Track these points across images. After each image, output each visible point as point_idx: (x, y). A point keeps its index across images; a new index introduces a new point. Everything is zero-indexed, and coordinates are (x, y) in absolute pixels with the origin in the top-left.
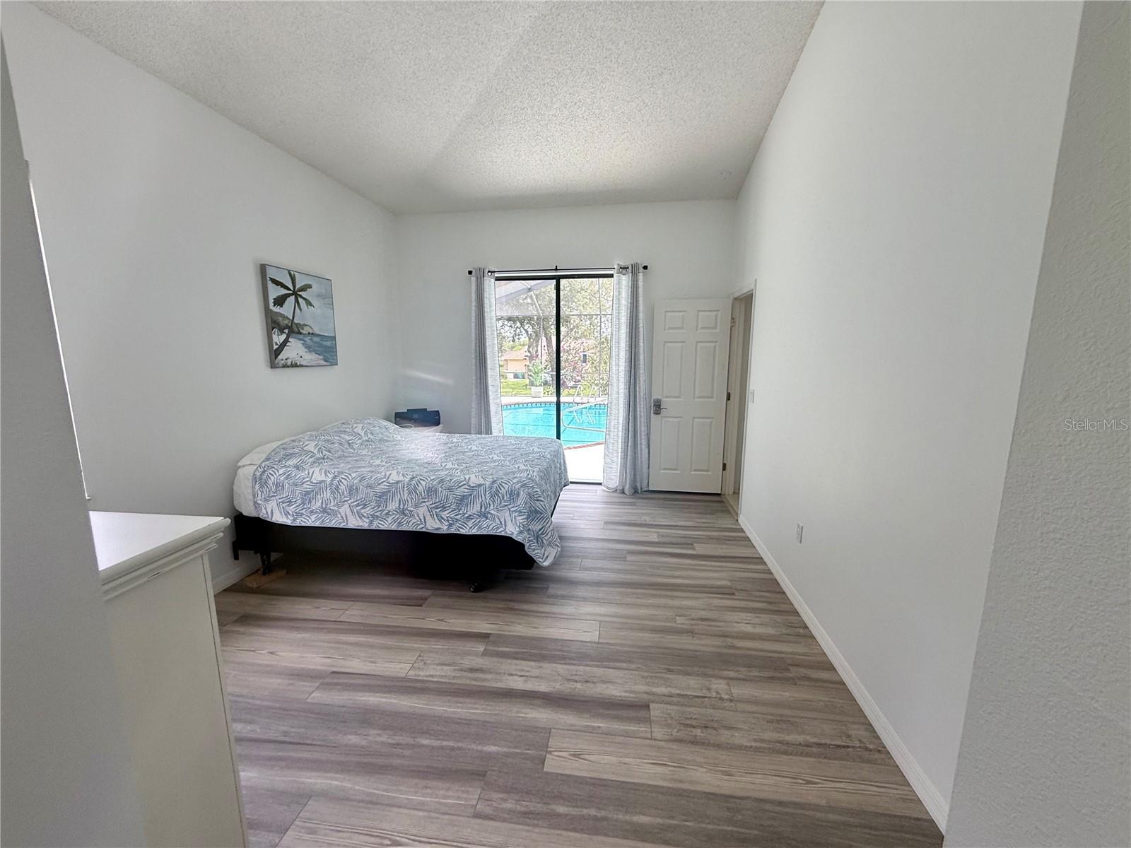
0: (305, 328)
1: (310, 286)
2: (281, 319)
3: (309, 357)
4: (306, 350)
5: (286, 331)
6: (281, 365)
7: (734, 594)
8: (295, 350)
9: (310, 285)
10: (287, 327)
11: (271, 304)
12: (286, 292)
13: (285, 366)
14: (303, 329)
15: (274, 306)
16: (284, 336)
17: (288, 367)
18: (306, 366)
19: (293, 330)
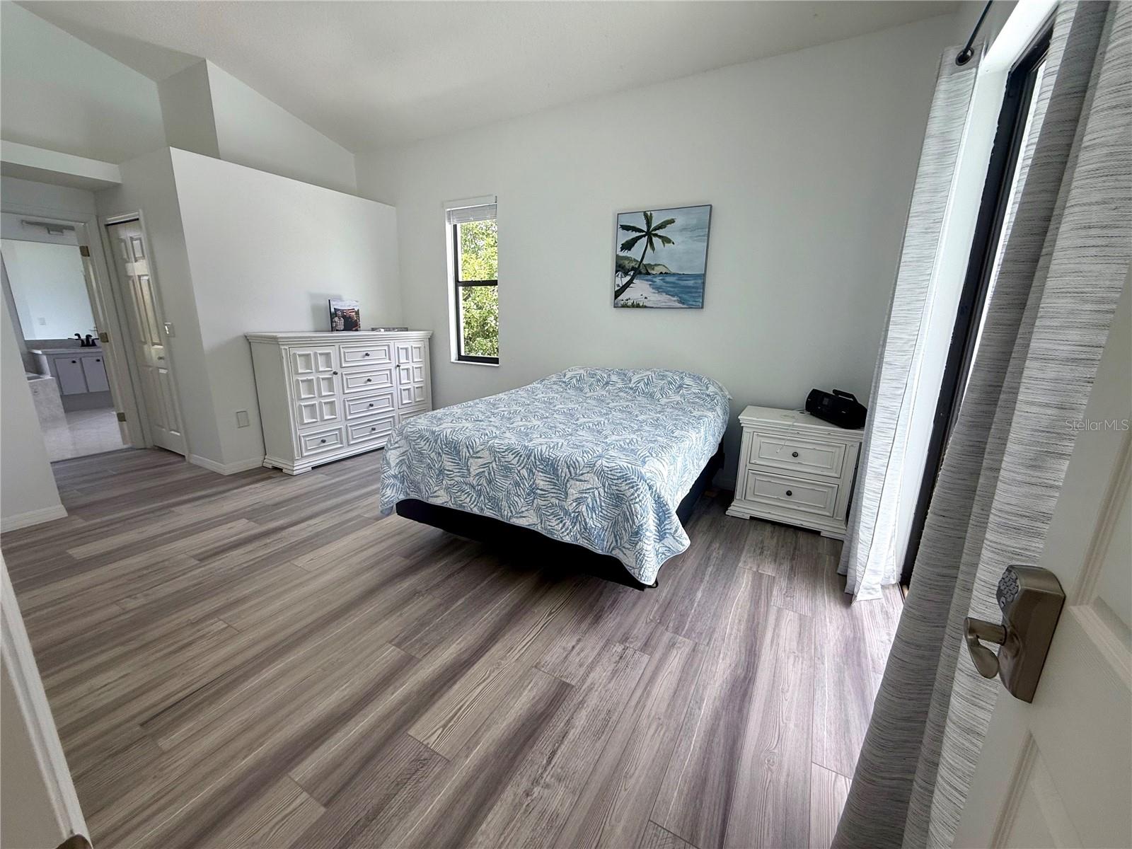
0: (656, 268)
1: (672, 221)
2: (626, 262)
3: (654, 298)
4: (654, 291)
5: (632, 273)
6: (620, 305)
7: (142, 725)
8: (640, 290)
9: (673, 219)
10: (633, 269)
11: (619, 249)
12: (638, 234)
13: (625, 306)
14: (653, 269)
15: (621, 251)
16: (628, 278)
17: (628, 307)
18: (652, 307)
19: (640, 271)
